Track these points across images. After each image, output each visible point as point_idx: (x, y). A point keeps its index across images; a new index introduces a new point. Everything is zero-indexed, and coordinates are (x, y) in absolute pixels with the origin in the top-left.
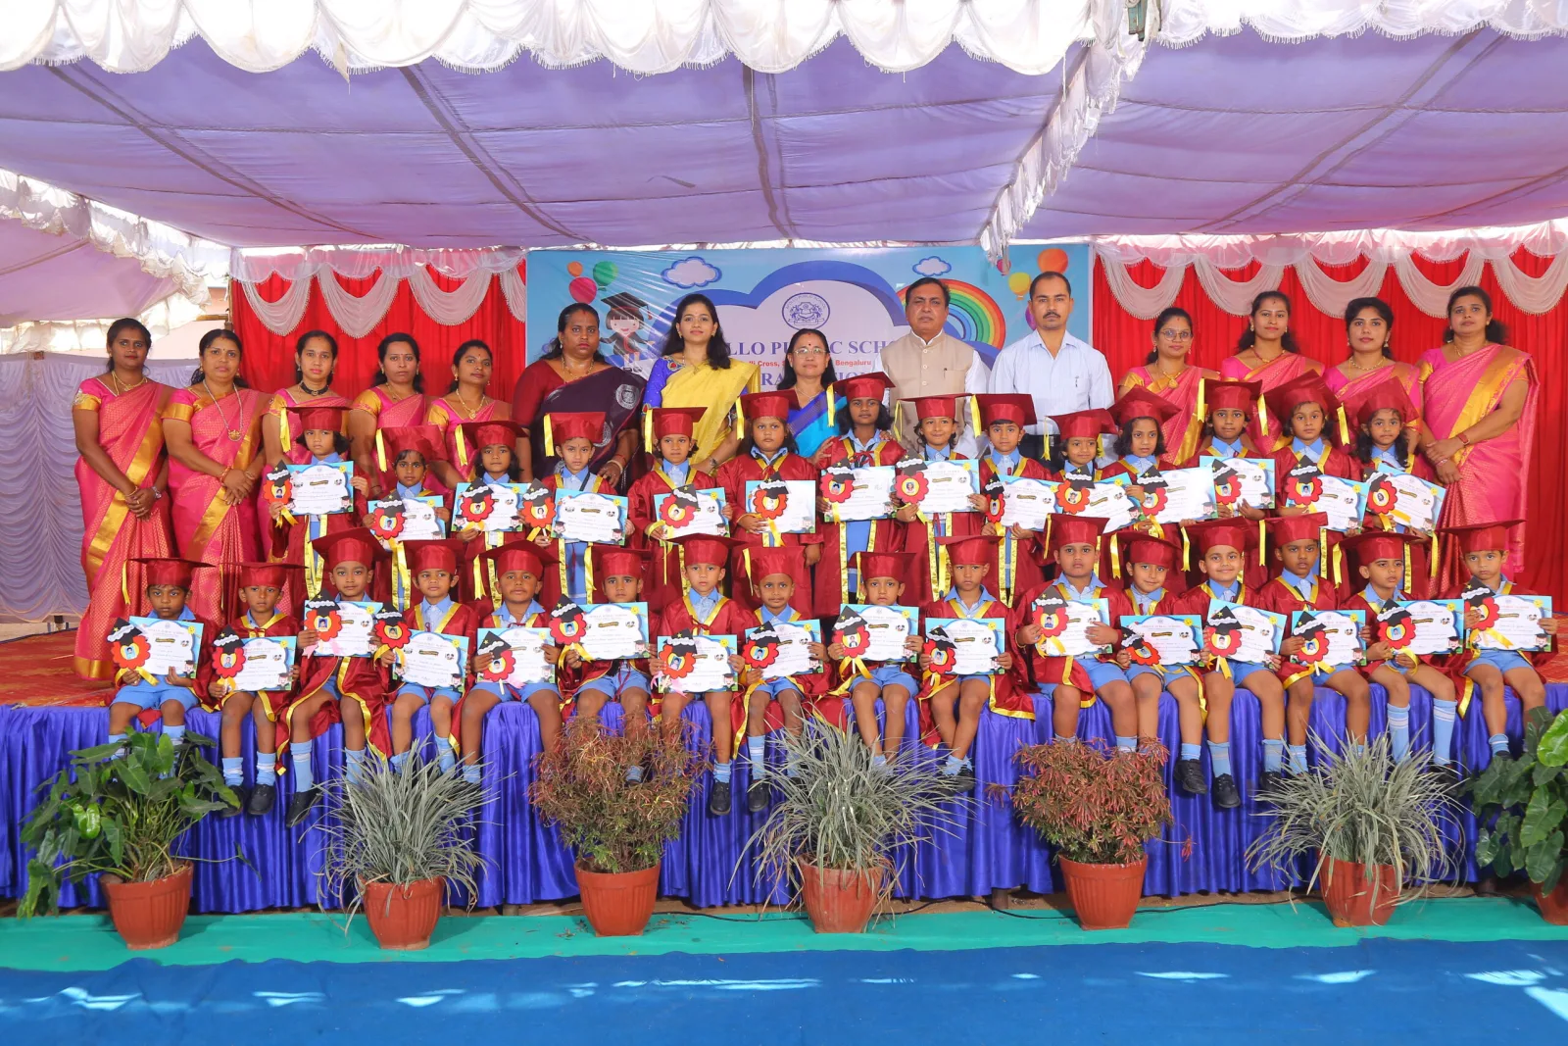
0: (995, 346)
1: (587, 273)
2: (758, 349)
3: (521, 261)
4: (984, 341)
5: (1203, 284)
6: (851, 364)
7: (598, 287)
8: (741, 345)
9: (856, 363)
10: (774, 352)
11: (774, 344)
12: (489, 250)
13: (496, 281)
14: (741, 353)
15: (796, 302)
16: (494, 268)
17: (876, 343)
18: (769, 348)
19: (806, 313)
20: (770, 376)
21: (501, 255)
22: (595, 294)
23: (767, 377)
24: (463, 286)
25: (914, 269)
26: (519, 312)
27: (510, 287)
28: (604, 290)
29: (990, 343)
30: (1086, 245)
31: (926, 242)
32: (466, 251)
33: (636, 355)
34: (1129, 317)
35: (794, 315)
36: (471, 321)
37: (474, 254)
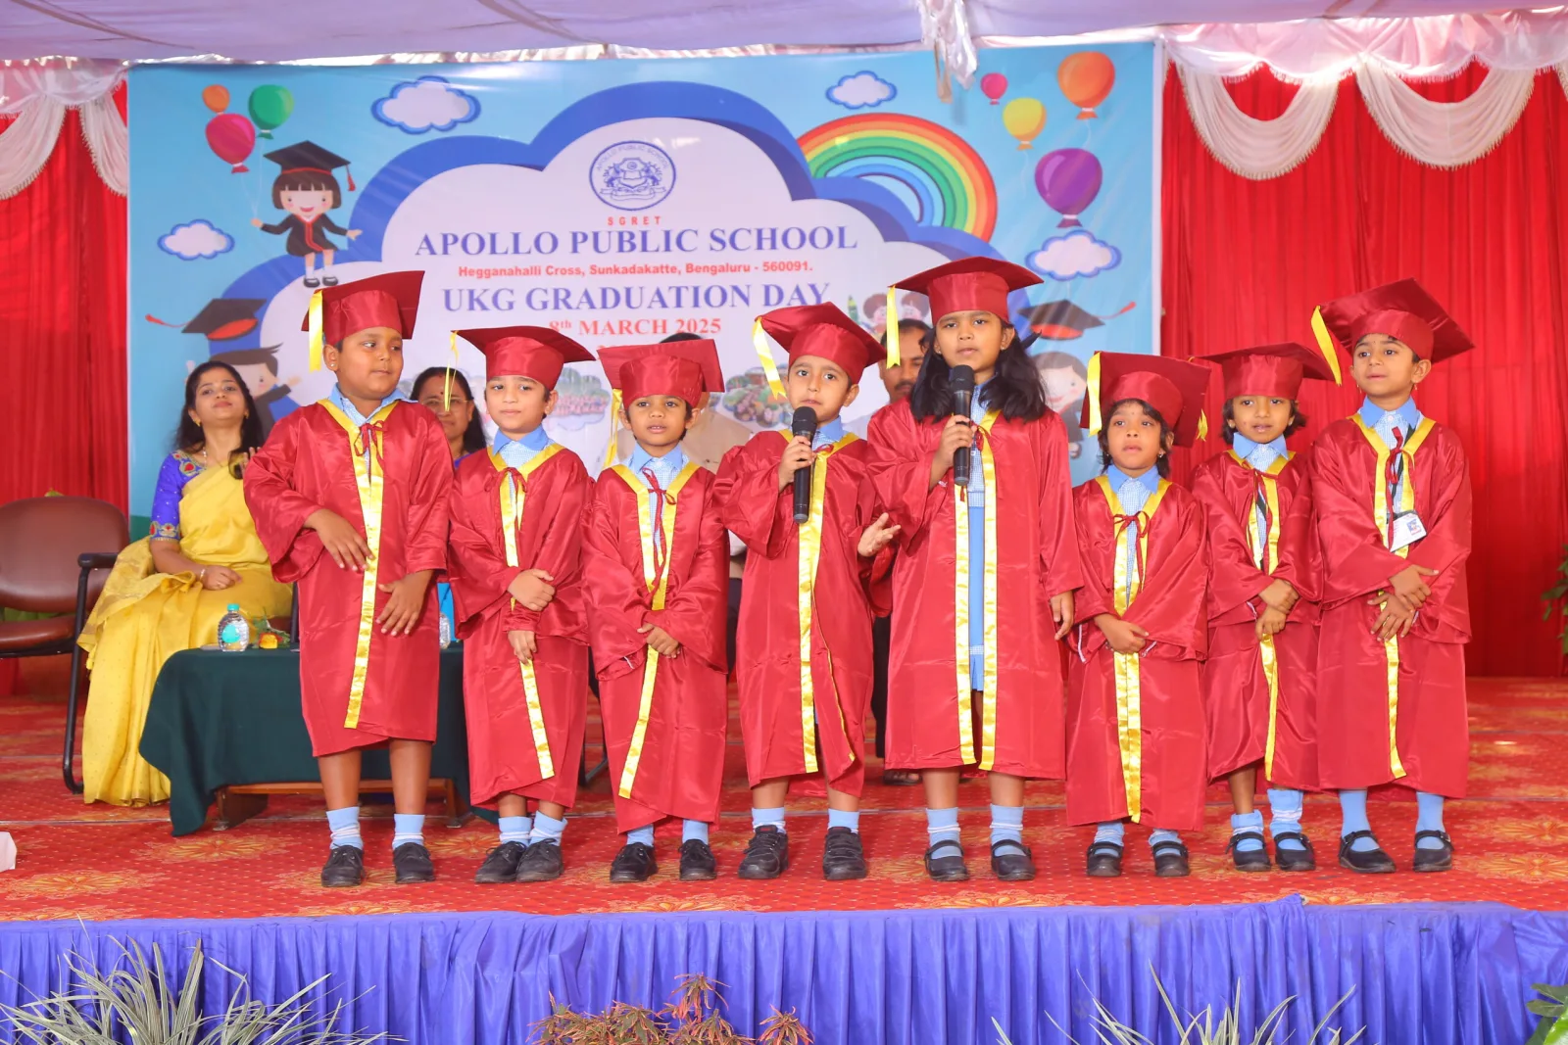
0: (979, 235)
1: (238, 106)
2: (546, 243)
3: (119, 83)
4: (957, 226)
5: (1373, 108)
6: (714, 270)
7: (258, 131)
8: (516, 237)
9: (723, 269)
10: (575, 250)
11: (575, 235)
12: (58, 65)
13: (72, 121)
14: (516, 251)
15: (617, 157)
16: (68, 96)
17: (760, 232)
18: (565, 242)
19: (633, 177)
20: (568, 293)
21: (84, 75)
22: (252, 143)
23: (562, 295)
24: (12, 127)
25: (828, 95)
26: (116, 176)
27: (101, 132)
28: (269, 137)
29: (969, 229)
30: (1149, 45)
31: (852, 47)
32: (17, 65)
33: (328, 255)
34: (1231, 178)
35: (610, 182)
36: (28, 192)
37: (33, 73)
